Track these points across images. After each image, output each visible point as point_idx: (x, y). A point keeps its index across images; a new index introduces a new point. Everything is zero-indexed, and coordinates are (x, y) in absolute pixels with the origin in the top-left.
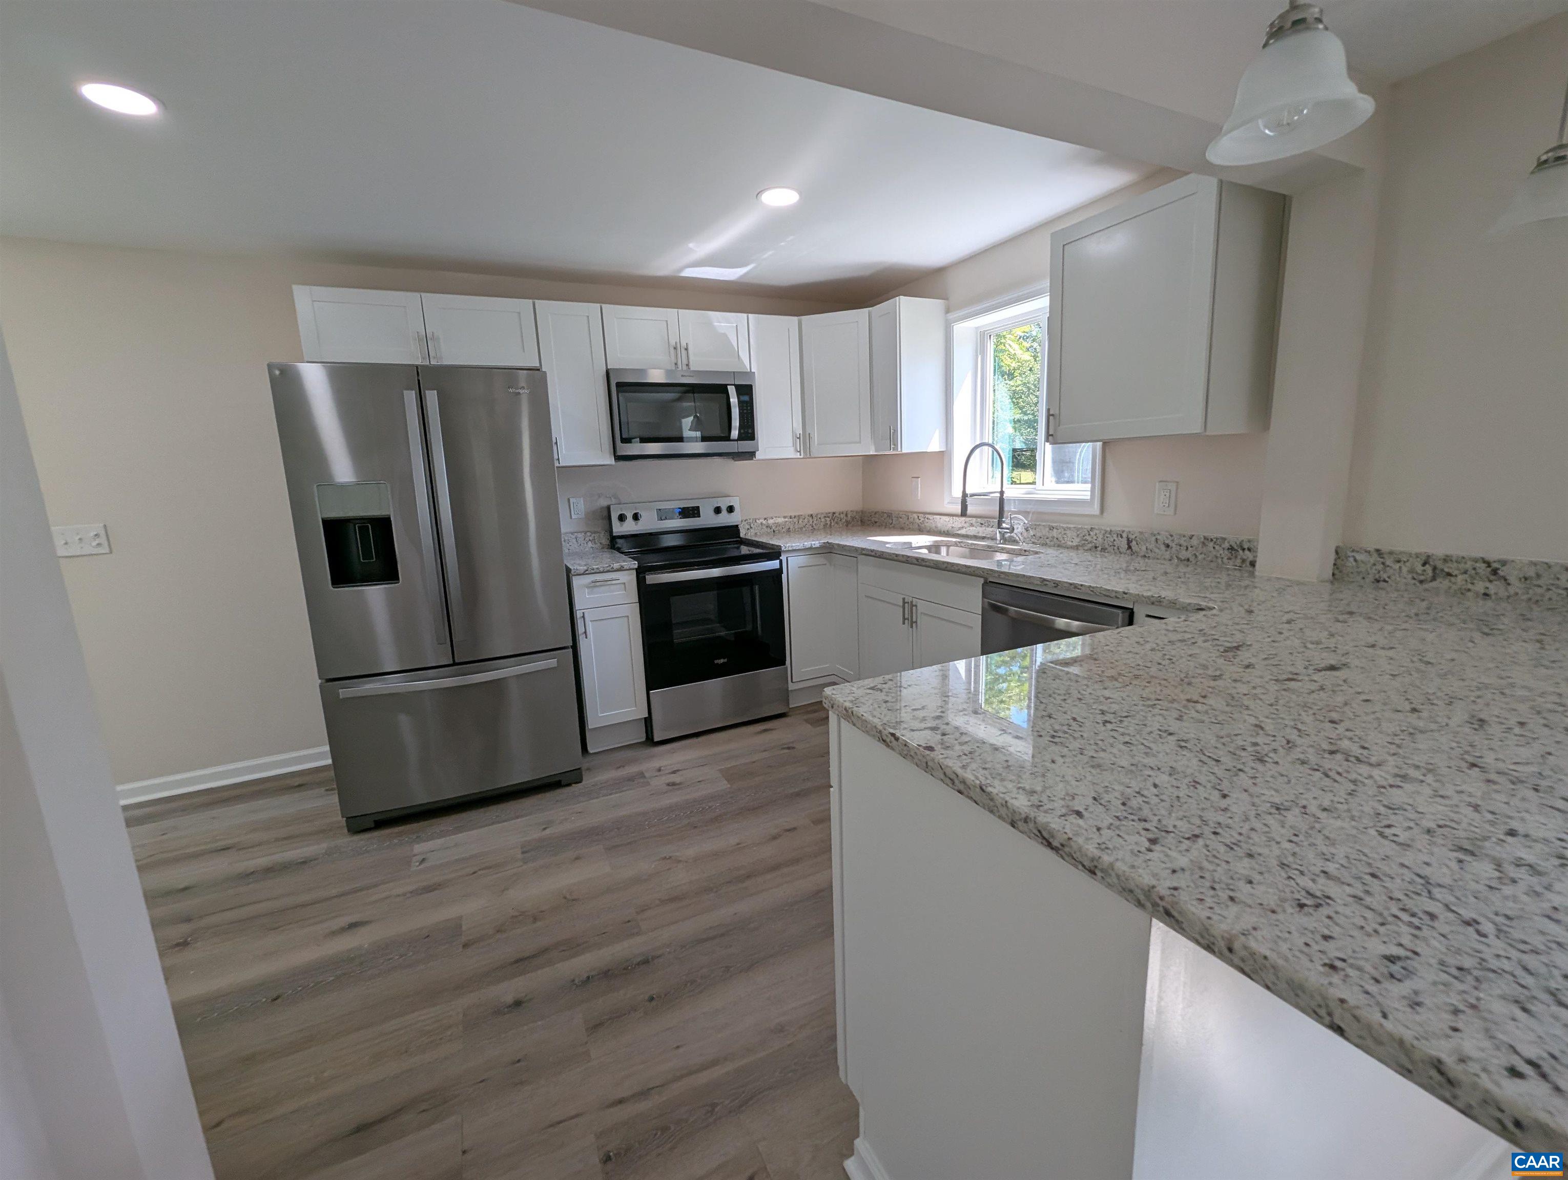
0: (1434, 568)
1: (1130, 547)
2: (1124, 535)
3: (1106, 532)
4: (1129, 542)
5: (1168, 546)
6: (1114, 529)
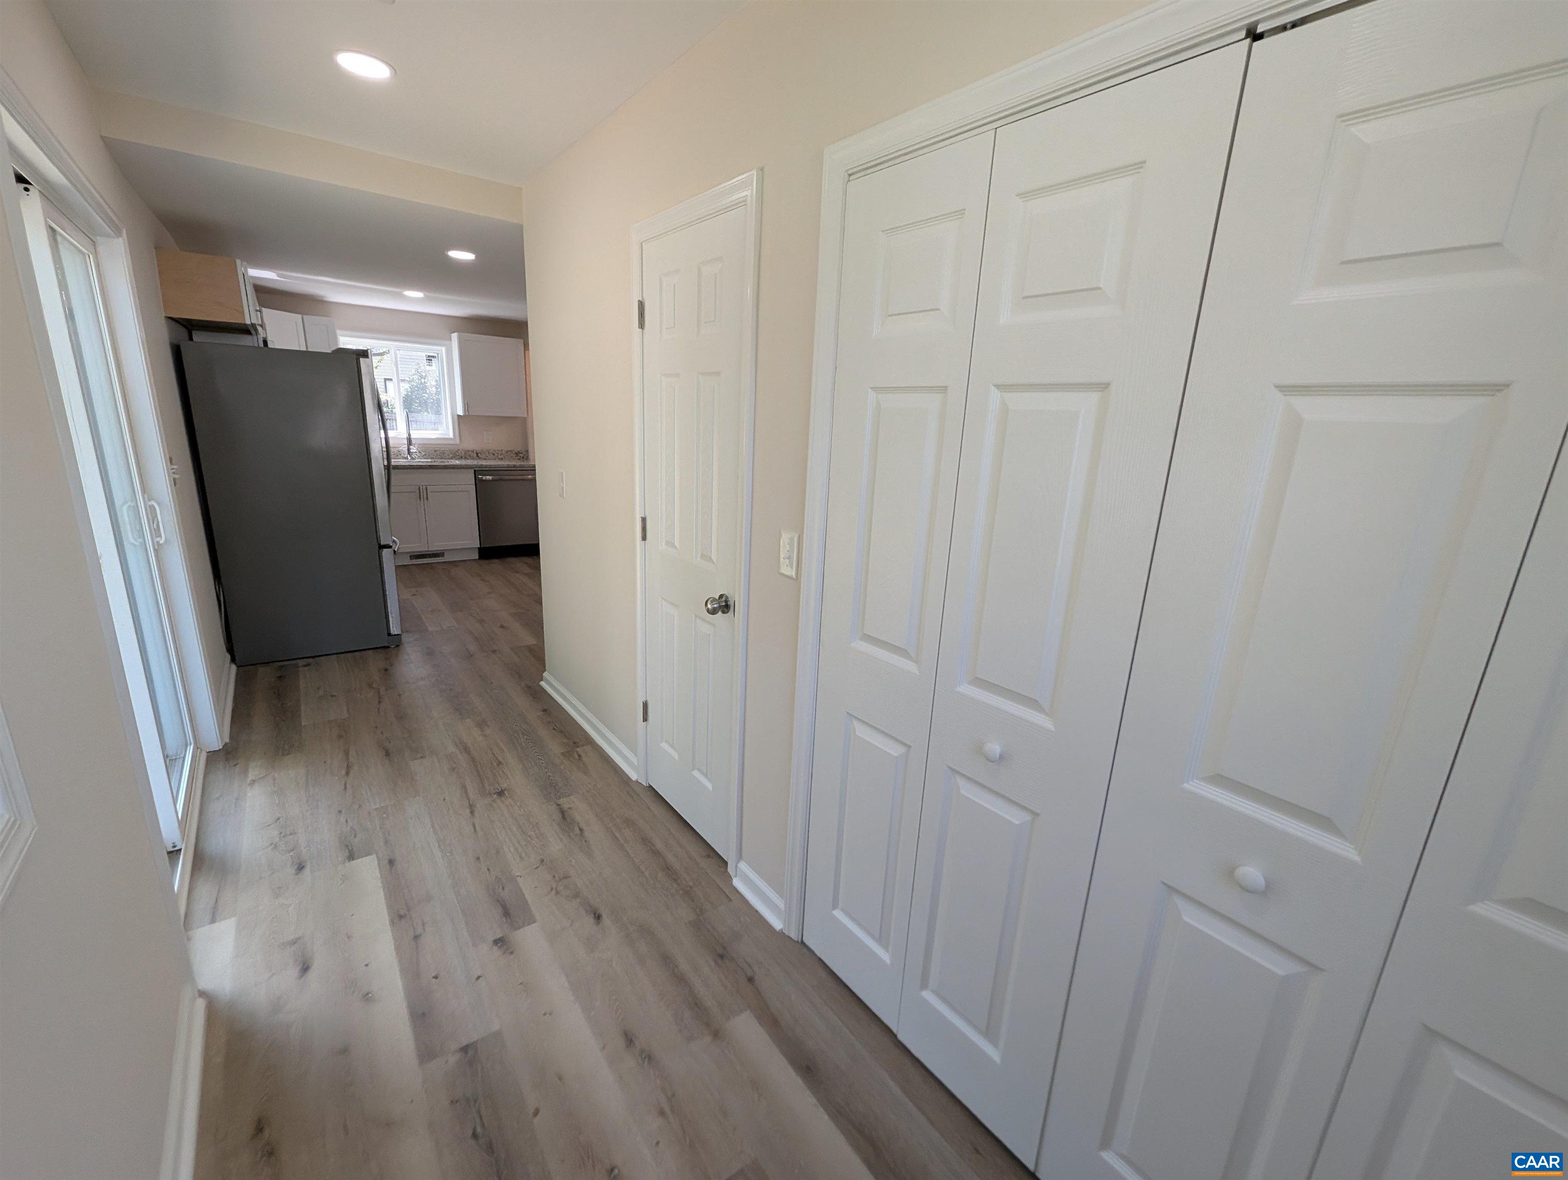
1: (478, 456)
2: (475, 452)
3: (466, 451)
4: (477, 454)
5: (493, 454)
6: (469, 449)
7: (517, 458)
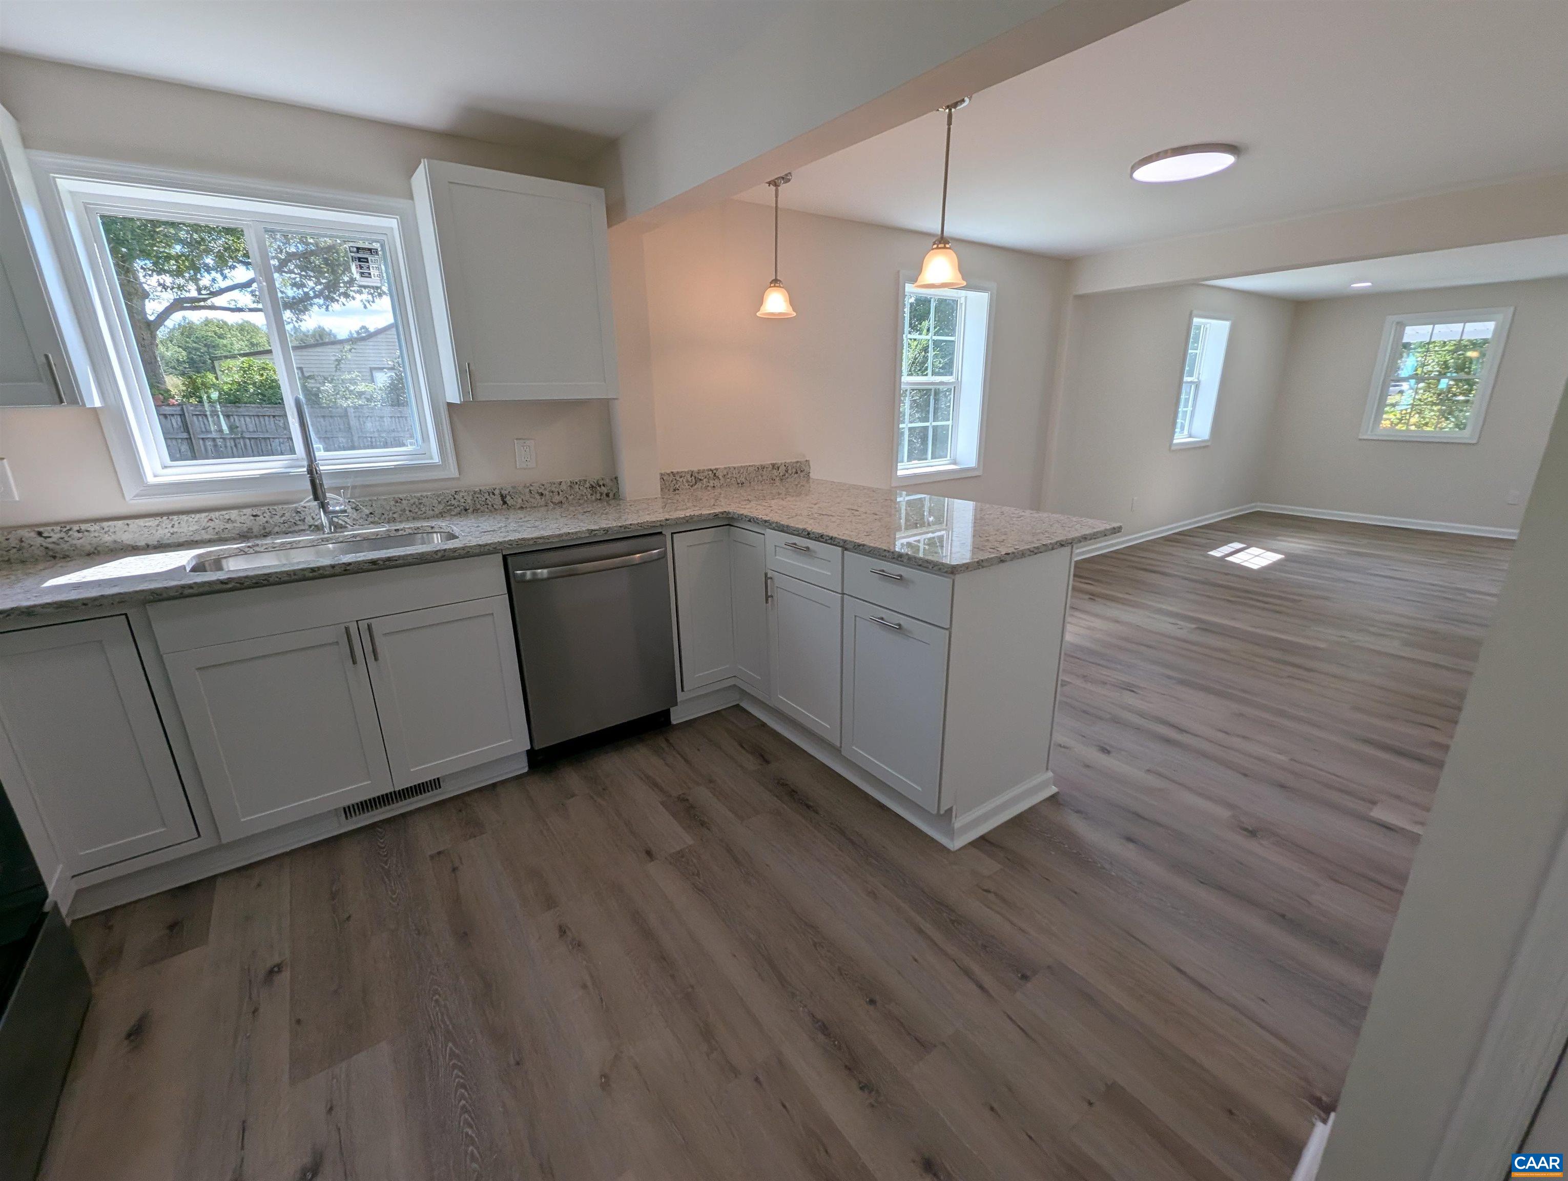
0: (695, 478)
1: (505, 503)
2: (497, 492)
3: (474, 492)
4: (503, 497)
5: (542, 494)
6: (481, 488)
7: (594, 498)
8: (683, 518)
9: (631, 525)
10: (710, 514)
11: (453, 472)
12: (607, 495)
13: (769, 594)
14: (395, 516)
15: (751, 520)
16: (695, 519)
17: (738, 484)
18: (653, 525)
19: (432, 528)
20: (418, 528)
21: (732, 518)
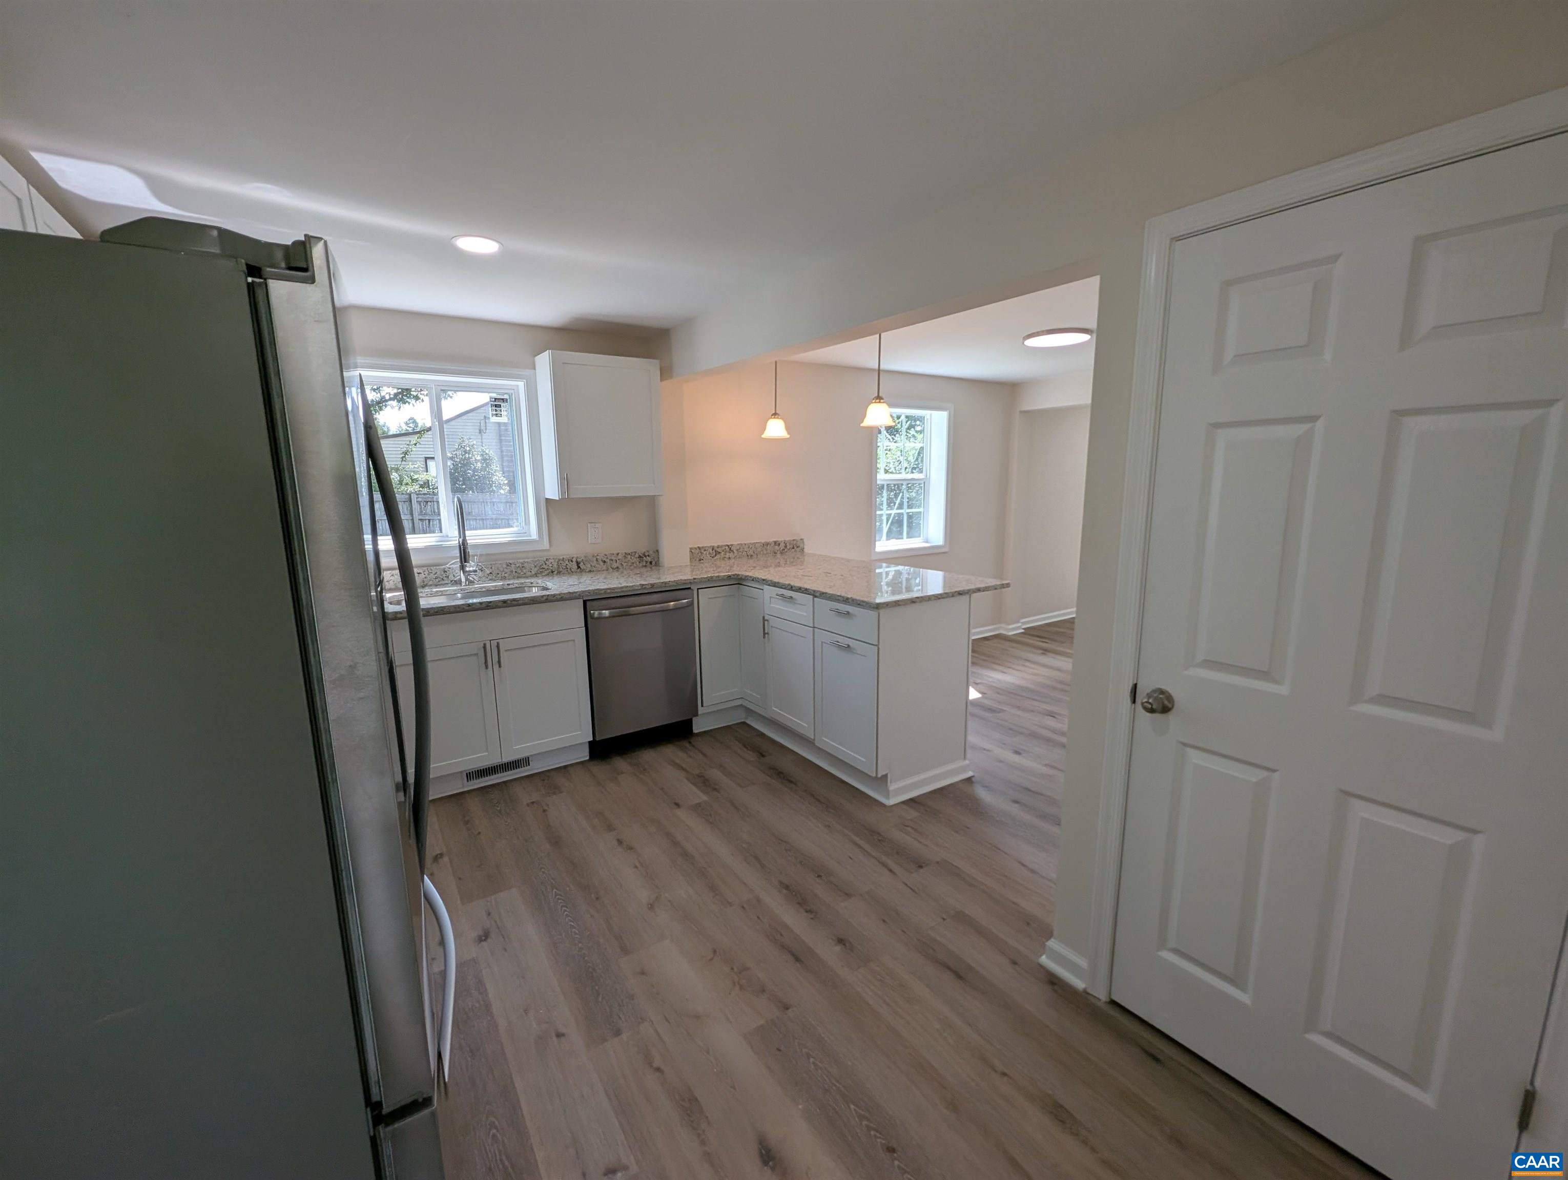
1: (579, 567)
2: (574, 560)
3: (559, 560)
4: (578, 563)
6: (565, 557)
7: (641, 565)
8: (707, 578)
9: (670, 581)
10: (725, 576)
11: (546, 545)
12: (651, 563)
13: (766, 632)
14: (506, 575)
15: (754, 580)
16: (714, 578)
17: (748, 556)
18: (685, 582)
19: (532, 583)
20: (522, 583)
21: (741, 579)
